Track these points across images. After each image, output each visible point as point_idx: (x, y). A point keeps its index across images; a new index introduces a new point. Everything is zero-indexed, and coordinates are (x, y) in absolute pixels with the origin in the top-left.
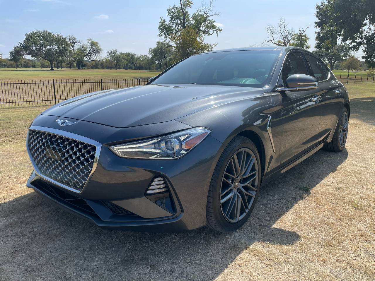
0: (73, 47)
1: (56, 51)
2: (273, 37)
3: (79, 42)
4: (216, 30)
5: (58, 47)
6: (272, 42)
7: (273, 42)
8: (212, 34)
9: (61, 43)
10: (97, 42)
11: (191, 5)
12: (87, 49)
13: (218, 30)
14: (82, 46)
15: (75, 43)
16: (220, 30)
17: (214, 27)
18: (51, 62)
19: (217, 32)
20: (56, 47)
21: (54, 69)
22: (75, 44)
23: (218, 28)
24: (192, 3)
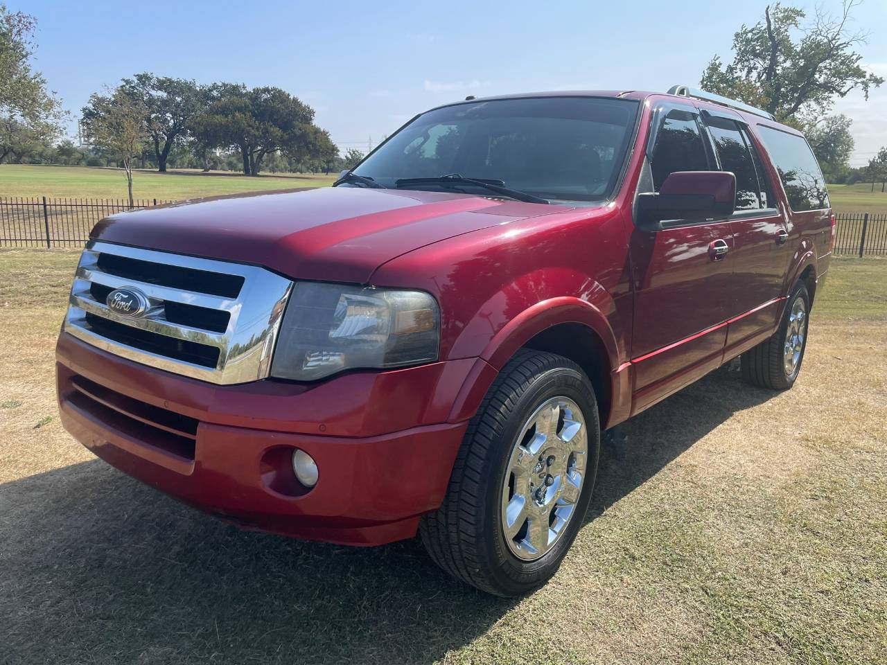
4: (863, 83)
11: (798, 18)
13: (870, 80)
16: (878, 81)
17: (859, 73)
19: (867, 86)
23: (871, 75)
24: (803, 16)
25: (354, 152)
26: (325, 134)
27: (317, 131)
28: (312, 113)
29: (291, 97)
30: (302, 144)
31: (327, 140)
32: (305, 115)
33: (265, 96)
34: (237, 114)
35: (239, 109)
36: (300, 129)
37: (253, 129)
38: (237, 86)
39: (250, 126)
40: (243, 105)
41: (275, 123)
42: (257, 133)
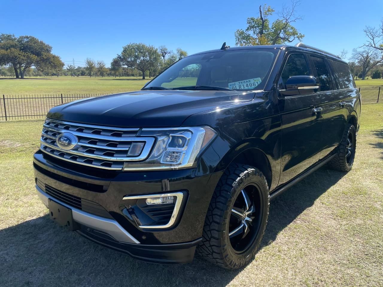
0: (164, 57)
1: (148, 61)
2: (373, 40)
3: (170, 53)
4: (297, 37)
5: (150, 58)
6: (372, 46)
7: (374, 46)
8: (292, 41)
9: (152, 54)
10: (186, 51)
12: (176, 58)
14: (172, 56)
15: (166, 53)
18: (143, 72)
20: (148, 58)
21: (146, 78)
22: (166, 55)
23: (300, 34)
25: (71, 66)
26: (58, 58)
27: (54, 57)
28: (51, 48)
29: (40, 41)
30: (47, 63)
31: (59, 61)
32: (48, 49)
33: (26, 40)
34: (12, 49)
35: (13, 46)
36: (46, 56)
37: (21, 56)
38: (10, 36)
39: (19, 55)
40: (14, 44)
41: (33, 53)
42: (24, 58)
